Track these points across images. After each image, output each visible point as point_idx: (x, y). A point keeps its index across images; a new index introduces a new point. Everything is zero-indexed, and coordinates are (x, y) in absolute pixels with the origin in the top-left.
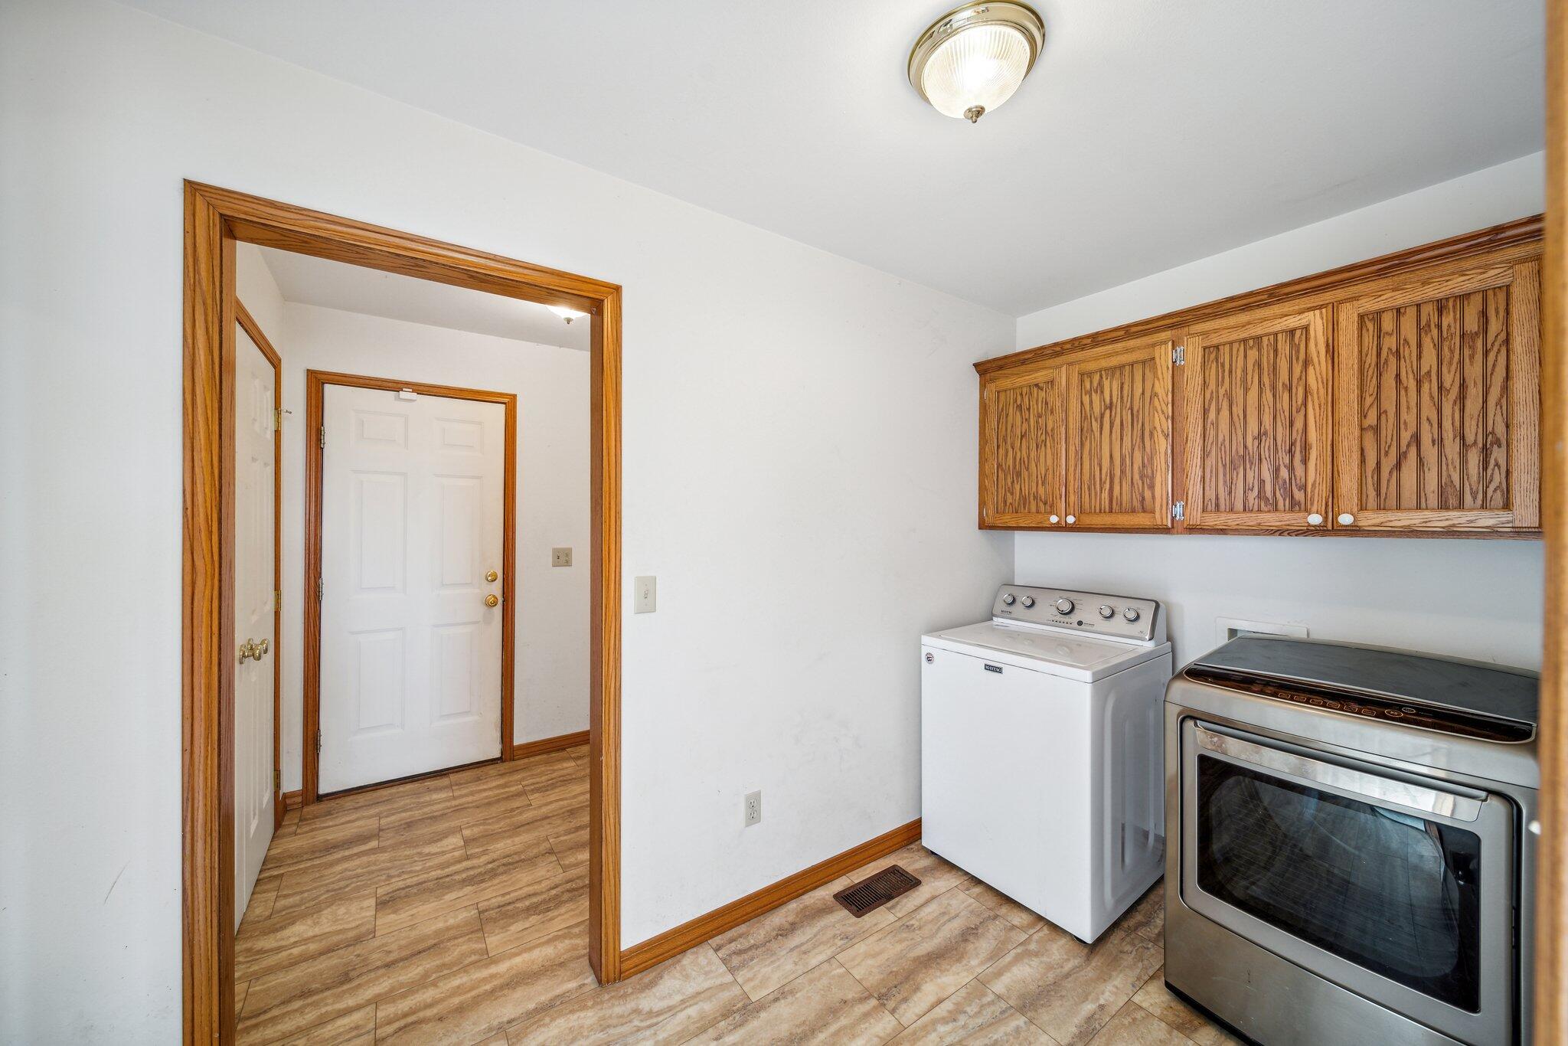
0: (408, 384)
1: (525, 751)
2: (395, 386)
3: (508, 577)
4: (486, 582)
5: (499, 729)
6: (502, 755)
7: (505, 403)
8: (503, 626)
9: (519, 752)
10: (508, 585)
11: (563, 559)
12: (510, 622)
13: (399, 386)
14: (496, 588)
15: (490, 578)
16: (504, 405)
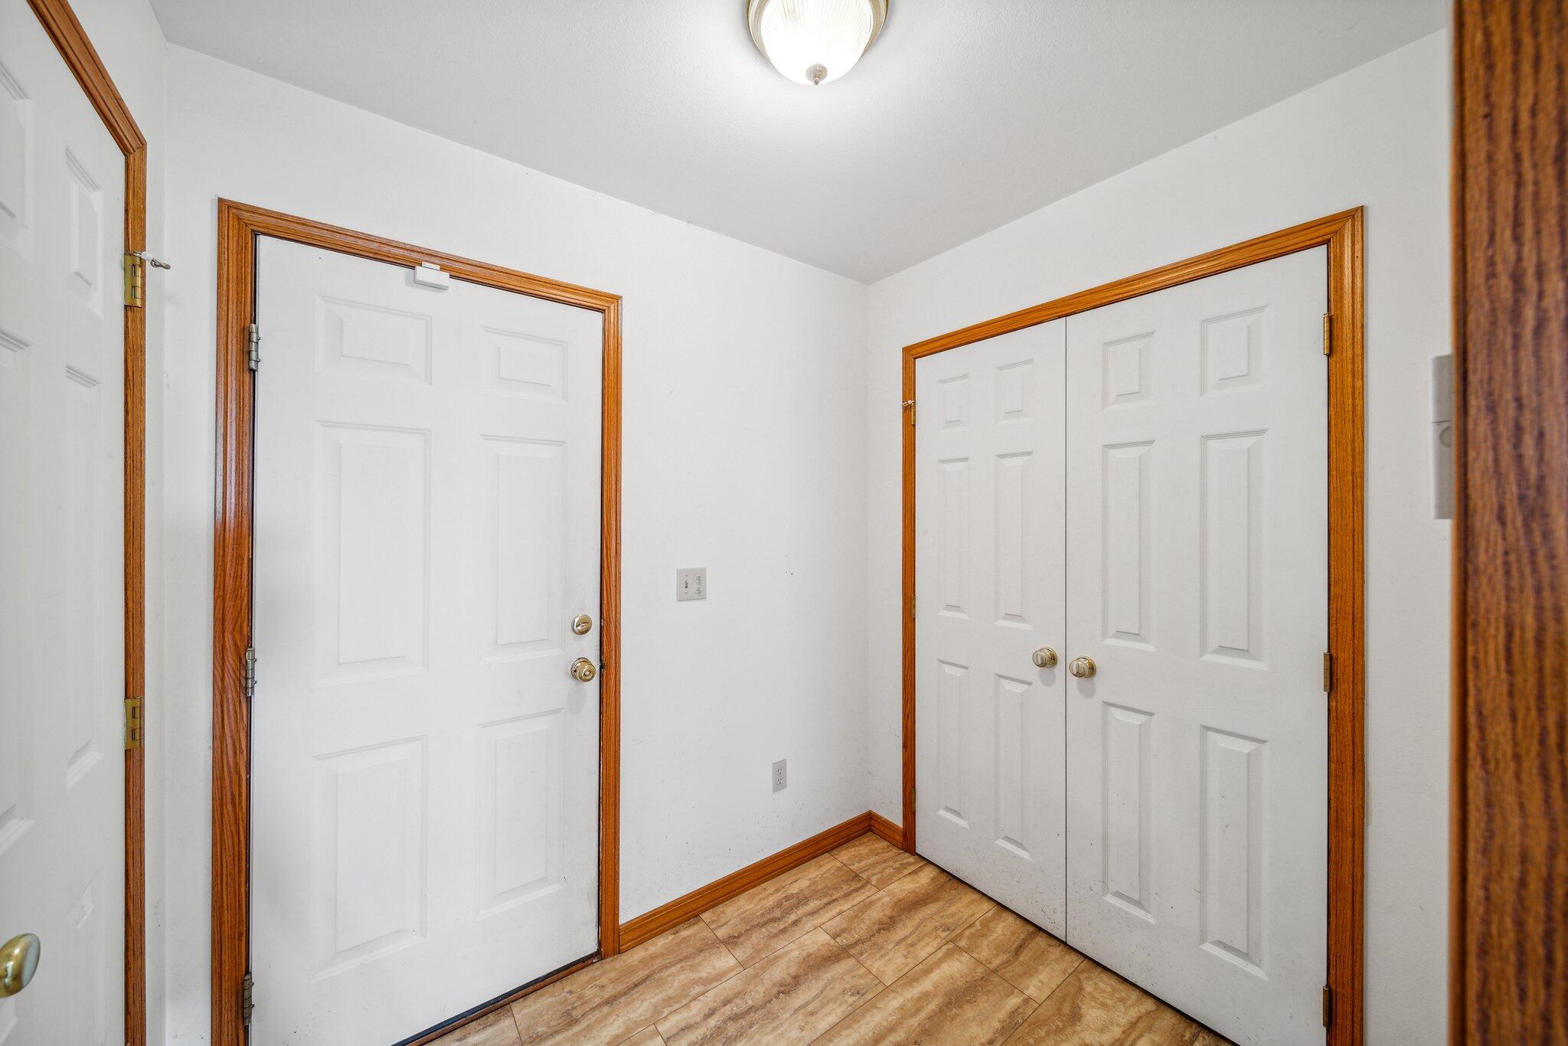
0: (432, 255)
1: (636, 934)
2: (406, 258)
3: (608, 624)
4: (573, 634)
5: (595, 902)
6: (600, 943)
7: (602, 311)
8: (601, 713)
9: (630, 936)
10: (609, 639)
11: (693, 586)
12: (613, 704)
13: (415, 255)
14: (589, 647)
15: (579, 628)
16: (600, 315)
